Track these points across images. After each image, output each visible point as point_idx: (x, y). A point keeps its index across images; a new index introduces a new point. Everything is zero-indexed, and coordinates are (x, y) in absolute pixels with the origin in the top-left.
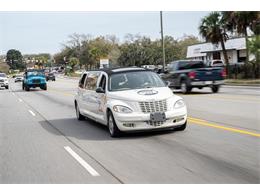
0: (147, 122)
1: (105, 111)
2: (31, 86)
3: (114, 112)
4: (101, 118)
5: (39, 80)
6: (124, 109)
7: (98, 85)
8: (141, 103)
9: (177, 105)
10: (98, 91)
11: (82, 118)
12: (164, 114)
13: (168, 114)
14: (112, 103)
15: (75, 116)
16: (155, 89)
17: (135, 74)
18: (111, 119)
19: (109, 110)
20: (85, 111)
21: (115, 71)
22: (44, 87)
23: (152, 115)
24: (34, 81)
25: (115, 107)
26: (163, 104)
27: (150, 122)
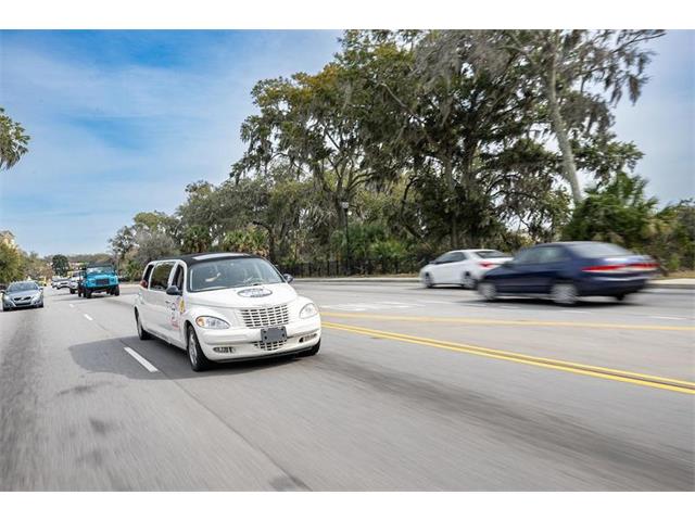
0: (255, 343)
1: (182, 325)
2: (92, 290)
3: (197, 328)
4: (177, 338)
5: (107, 281)
6: (215, 322)
7: (170, 281)
8: (245, 312)
9: (305, 314)
10: (172, 293)
11: (146, 336)
12: (283, 329)
13: (290, 329)
14: (193, 313)
15: (135, 332)
16: (266, 288)
17: (232, 264)
18: (192, 340)
19: (188, 324)
20: (149, 326)
21: (197, 258)
22: (114, 291)
23: (263, 332)
24: (98, 281)
25: (199, 319)
26: (281, 312)
27: (261, 344)
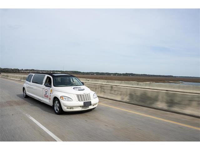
0: (81, 107)
1: (52, 98)
10: (47, 86)
12: (90, 102)
25: (61, 97)
27: (83, 107)
